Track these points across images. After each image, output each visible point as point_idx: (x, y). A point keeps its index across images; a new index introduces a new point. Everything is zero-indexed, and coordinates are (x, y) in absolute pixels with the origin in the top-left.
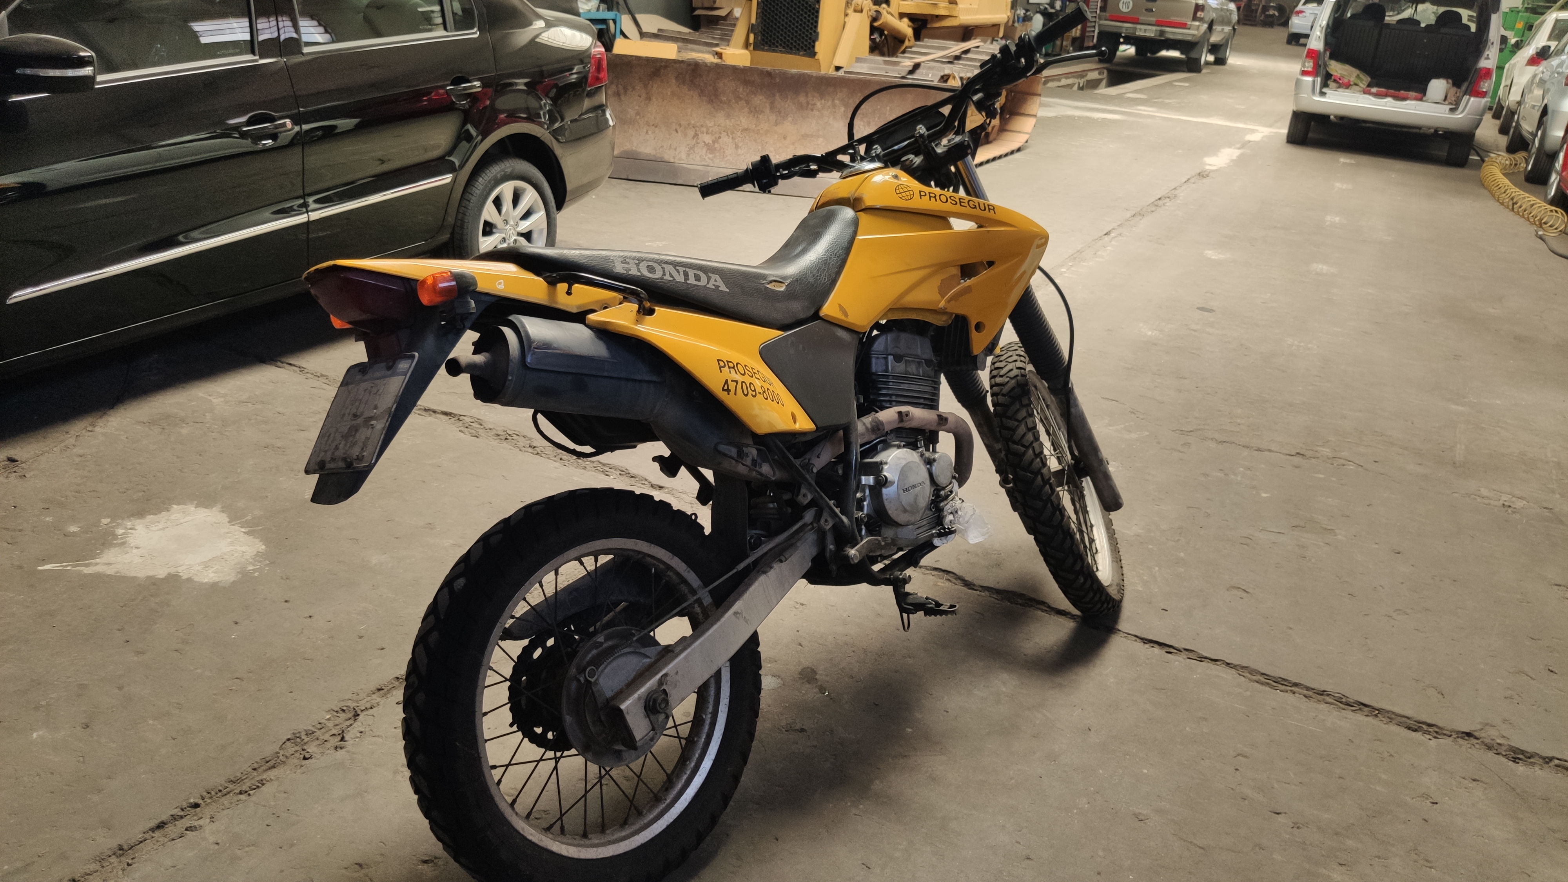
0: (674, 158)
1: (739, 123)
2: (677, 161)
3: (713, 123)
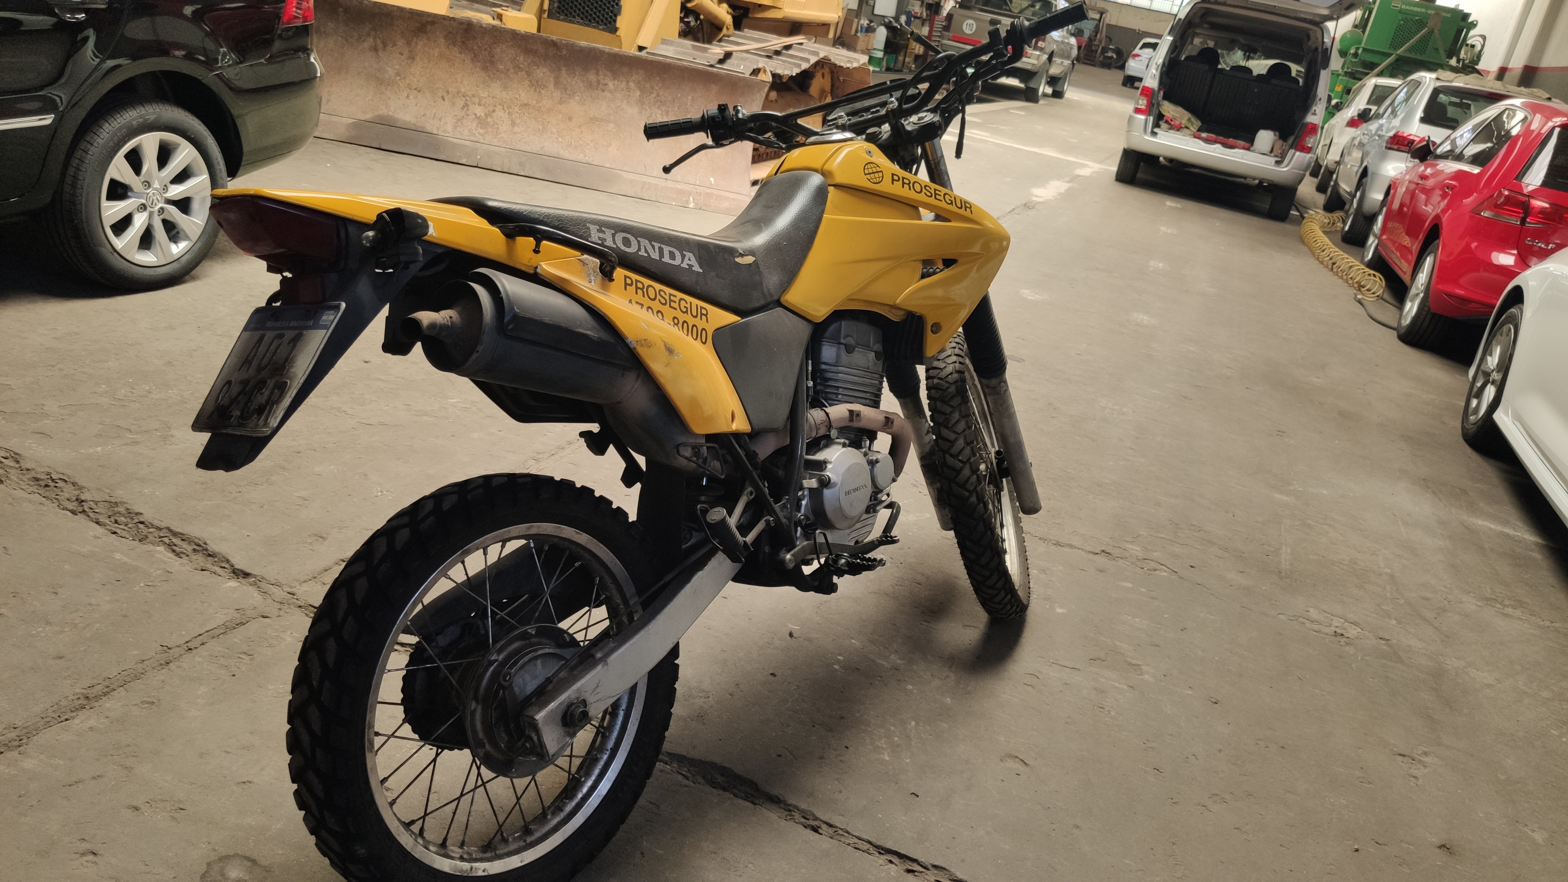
0: (438, 129)
1: (518, 97)
2: (440, 133)
3: (487, 93)
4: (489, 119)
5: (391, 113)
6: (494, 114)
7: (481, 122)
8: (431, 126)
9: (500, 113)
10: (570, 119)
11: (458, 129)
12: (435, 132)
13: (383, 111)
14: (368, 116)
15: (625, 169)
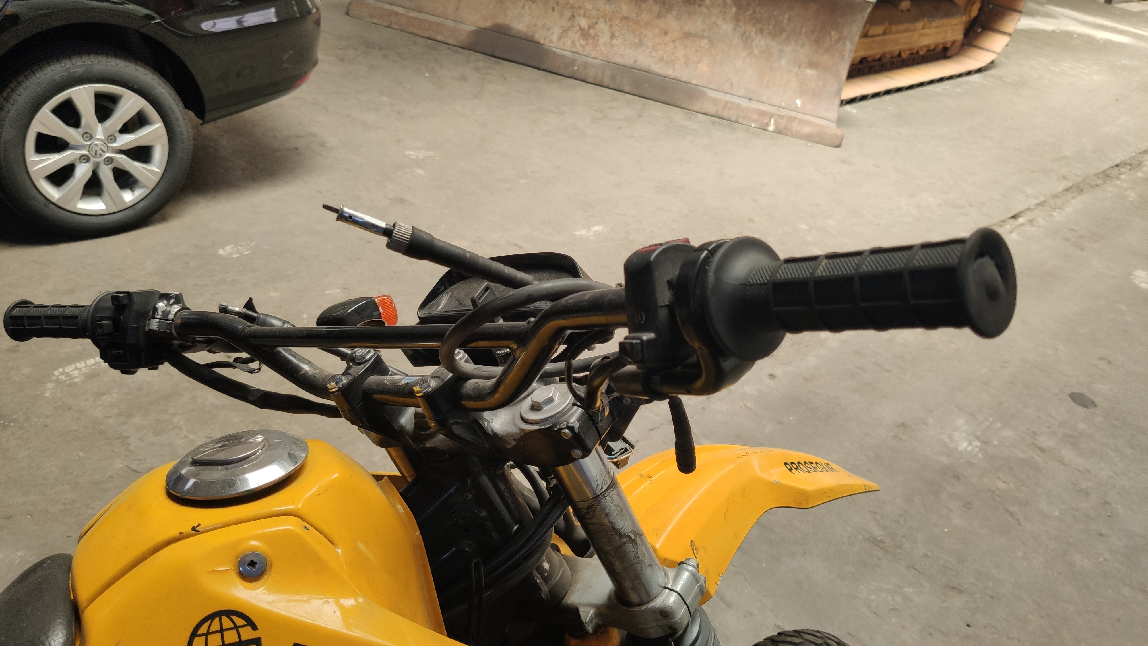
0: (545, 39)
2: (547, 43)
4: (592, 31)
5: (507, 22)
6: (597, 26)
7: (585, 34)
8: (540, 36)
9: (602, 26)
10: (666, 33)
11: (563, 40)
12: (542, 41)
13: (501, 20)
14: (488, 24)
15: (712, 86)
